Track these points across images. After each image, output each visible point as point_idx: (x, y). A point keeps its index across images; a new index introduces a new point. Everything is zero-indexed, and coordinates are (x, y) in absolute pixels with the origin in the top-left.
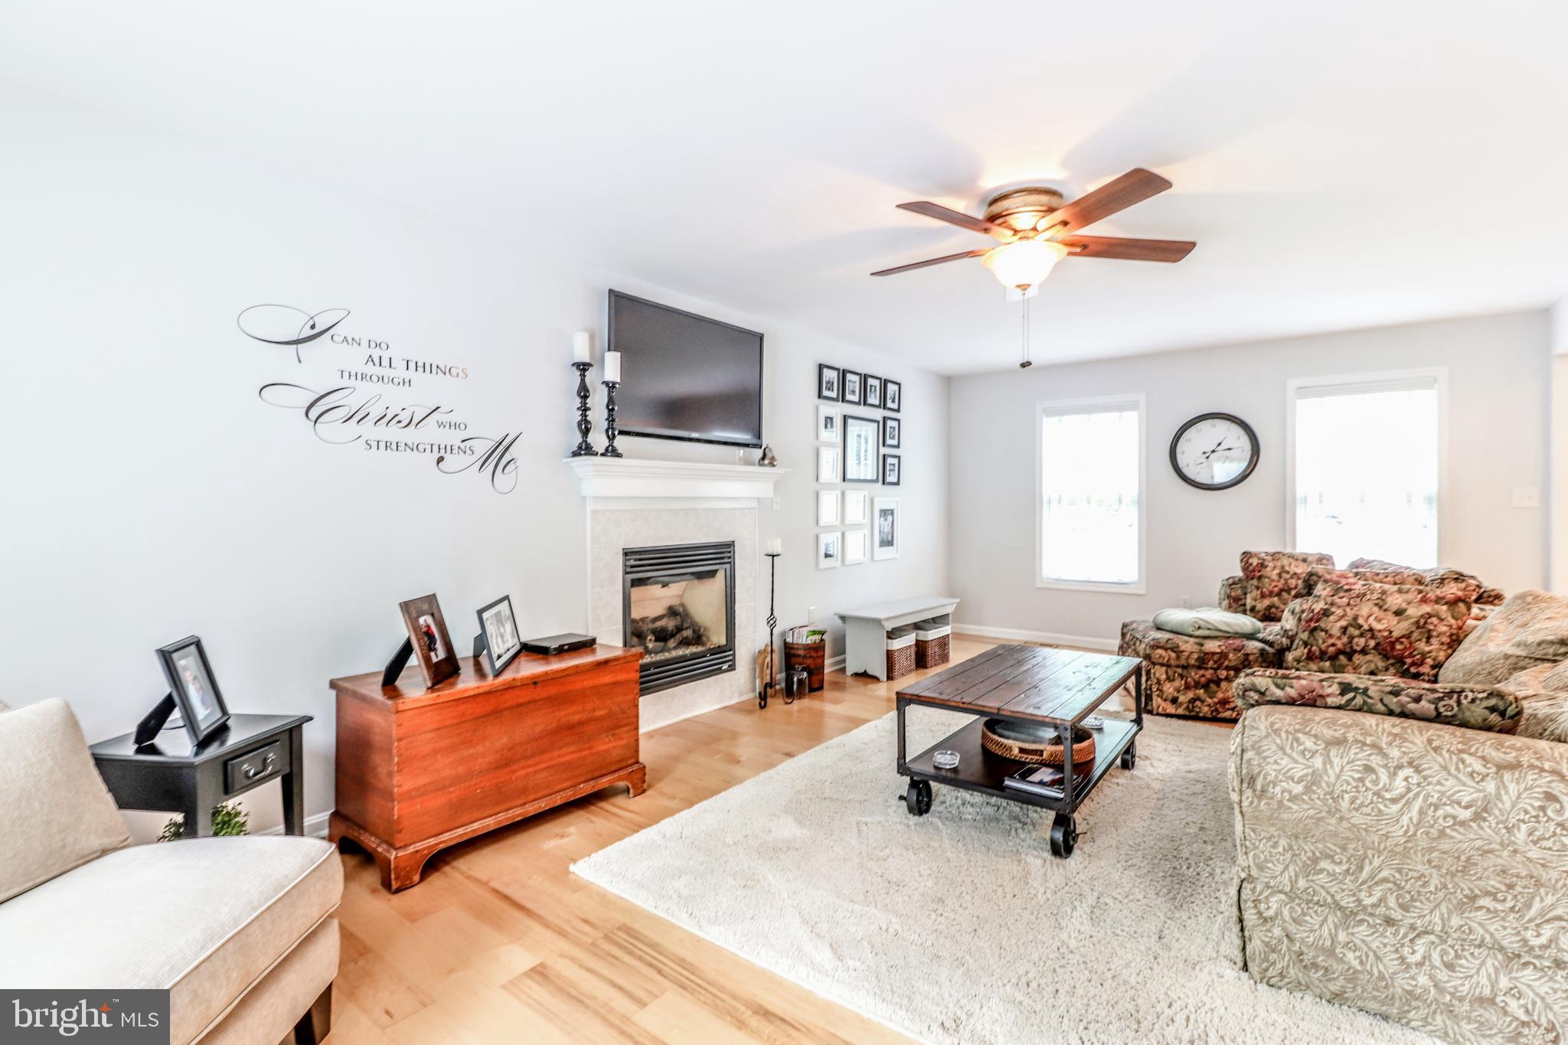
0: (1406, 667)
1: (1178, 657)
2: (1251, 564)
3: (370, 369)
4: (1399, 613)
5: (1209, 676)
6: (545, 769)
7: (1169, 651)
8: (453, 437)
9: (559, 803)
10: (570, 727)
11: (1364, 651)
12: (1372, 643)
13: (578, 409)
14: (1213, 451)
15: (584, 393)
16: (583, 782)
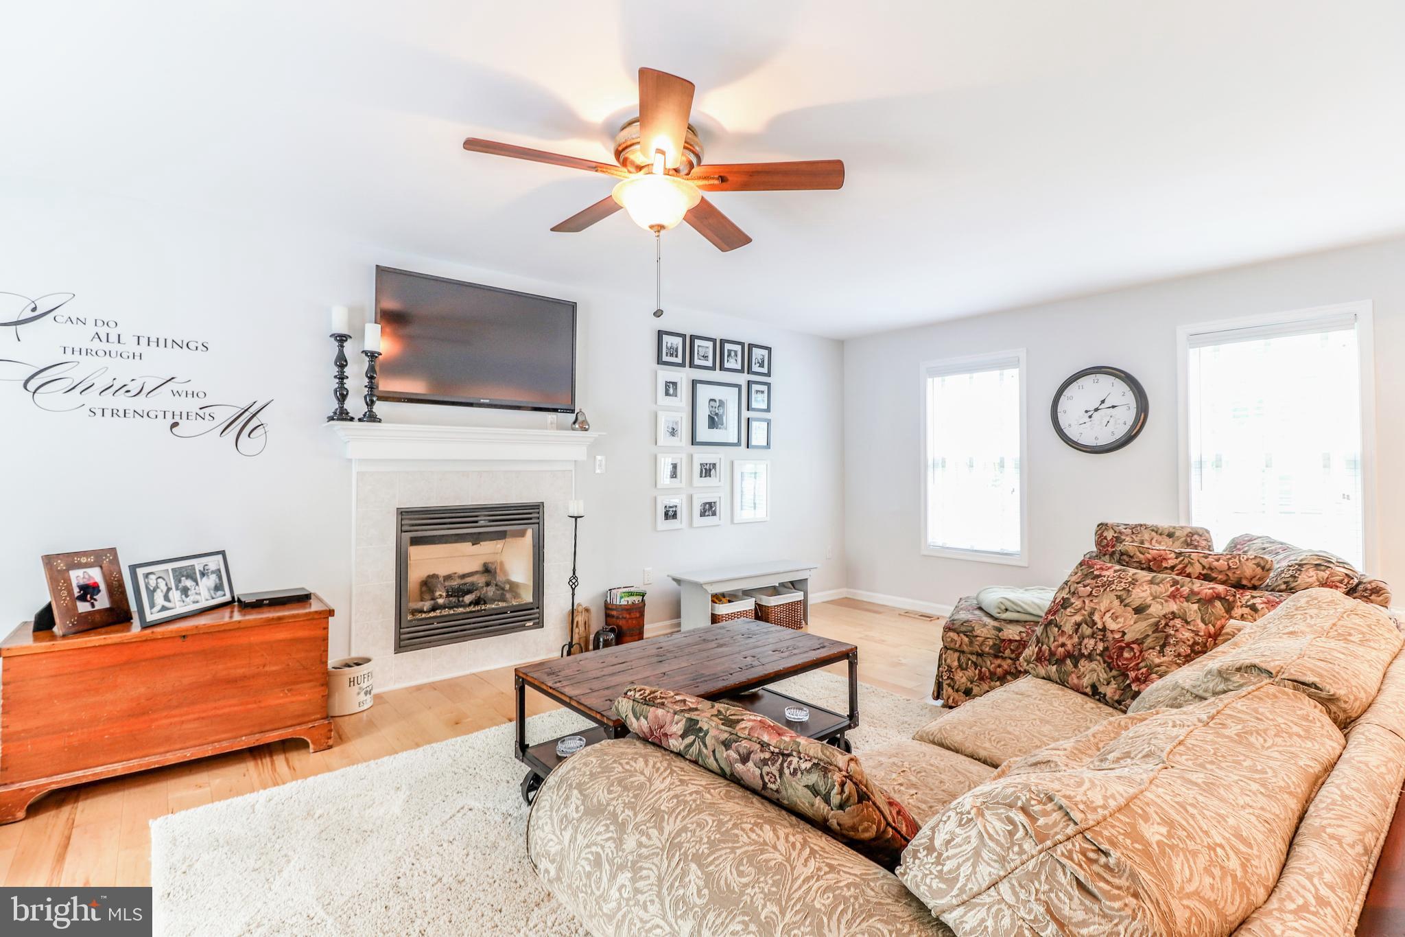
0: (1128, 682)
1: (971, 643)
2: (1105, 538)
3: (96, 345)
4: (1139, 610)
5: (1006, 667)
6: (195, 720)
7: (961, 635)
8: (193, 405)
9: (209, 754)
10: (232, 681)
11: (1090, 657)
12: (1100, 647)
13: (335, 377)
14: (1096, 410)
15: (341, 362)
16: (246, 736)
